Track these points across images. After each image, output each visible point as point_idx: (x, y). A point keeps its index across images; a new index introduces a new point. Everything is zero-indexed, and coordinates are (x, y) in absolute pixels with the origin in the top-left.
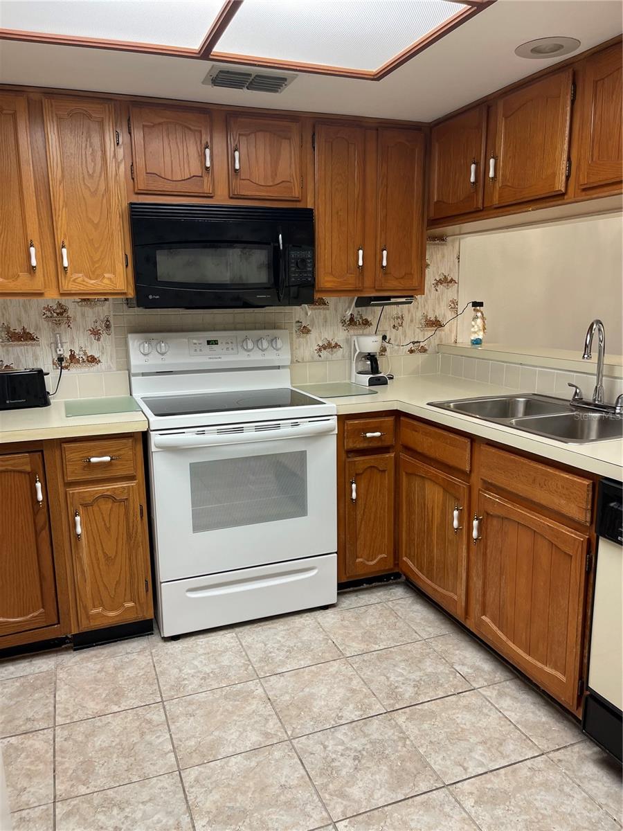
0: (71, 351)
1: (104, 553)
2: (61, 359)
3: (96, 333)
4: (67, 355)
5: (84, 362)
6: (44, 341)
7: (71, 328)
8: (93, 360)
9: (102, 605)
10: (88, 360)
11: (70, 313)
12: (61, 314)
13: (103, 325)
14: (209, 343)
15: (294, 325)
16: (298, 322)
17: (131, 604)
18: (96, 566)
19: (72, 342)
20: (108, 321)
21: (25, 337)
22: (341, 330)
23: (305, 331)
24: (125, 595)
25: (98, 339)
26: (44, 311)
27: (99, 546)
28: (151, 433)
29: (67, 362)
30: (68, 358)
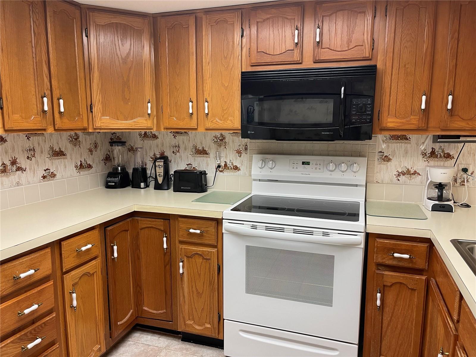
0: (225, 162)
1: (196, 289)
2: (219, 166)
3: (239, 152)
4: (223, 164)
5: (231, 169)
6: (212, 155)
7: (226, 149)
8: (236, 168)
9: (193, 320)
10: (233, 168)
11: (227, 140)
12: (221, 140)
13: (244, 148)
14: (303, 163)
15: (377, 154)
16: (381, 152)
17: (209, 326)
18: (191, 294)
19: (226, 157)
20: (246, 145)
21: (203, 152)
22: (421, 161)
23: (387, 159)
24: (206, 319)
25: (240, 156)
26: (214, 138)
27: (194, 284)
28: (223, 220)
29: (222, 168)
30: (223, 166)
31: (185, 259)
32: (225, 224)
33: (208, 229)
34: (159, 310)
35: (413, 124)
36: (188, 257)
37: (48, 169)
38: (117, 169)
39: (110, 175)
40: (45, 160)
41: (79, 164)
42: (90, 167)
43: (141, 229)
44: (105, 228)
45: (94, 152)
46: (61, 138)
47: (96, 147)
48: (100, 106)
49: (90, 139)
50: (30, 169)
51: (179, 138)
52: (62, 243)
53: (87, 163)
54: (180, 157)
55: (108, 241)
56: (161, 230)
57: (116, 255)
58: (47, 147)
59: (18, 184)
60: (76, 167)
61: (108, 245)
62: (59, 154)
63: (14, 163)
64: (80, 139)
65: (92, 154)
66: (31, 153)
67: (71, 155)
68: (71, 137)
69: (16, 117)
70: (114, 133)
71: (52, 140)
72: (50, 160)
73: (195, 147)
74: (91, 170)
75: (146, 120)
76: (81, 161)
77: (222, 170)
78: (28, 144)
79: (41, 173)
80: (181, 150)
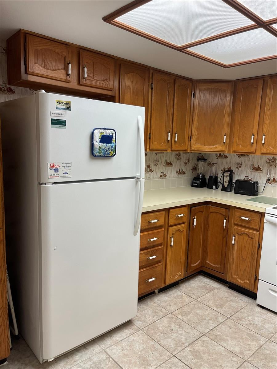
0: (274, 177)
1: (242, 256)
2: (269, 180)
4: (272, 178)
6: (264, 171)
9: (238, 275)
12: (273, 161)
17: (248, 282)
18: (238, 259)
21: (258, 169)
24: (247, 277)
26: (267, 160)
27: (240, 252)
28: (266, 214)
31: (237, 236)
32: (267, 217)
33: (255, 219)
34: (216, 265)
36: (238, 234)
37: (163, 172)
38: (200, 175)
39: (195, 179)
40: (162, 166)
41: (178, 171)
42: (184, 173)
43: (211, 213)
44: (191, 207)
45: (187, 165)
47: (189, 161)
48: (196, 137)
49: (186, 156)
50: (155, 171)
51: (243, 159)
52: (170, 210)
53: (183, 170)
54: (242, 171)
55: (192, 215)
56: (223, 215)
57: (195, 224)
58: (164, 160)
59: (149, 178)
60: (177, 172)
61: (191, 217)
62: (169, 164)
63: (148, 167)
64: (181, 156)
66: (157, 163)
67: (175, 165)
68: (176, 155)
69: (155, 143)
70: (200, 153)
71: (167, 156)
72: (165, 167)
73: (253, 165)
74: (185, 175)
75: (222, 146)
76: (180, 169)
77: (271, 182)
78: (156, 158)
79: (160, 174)
80: (243, 166)
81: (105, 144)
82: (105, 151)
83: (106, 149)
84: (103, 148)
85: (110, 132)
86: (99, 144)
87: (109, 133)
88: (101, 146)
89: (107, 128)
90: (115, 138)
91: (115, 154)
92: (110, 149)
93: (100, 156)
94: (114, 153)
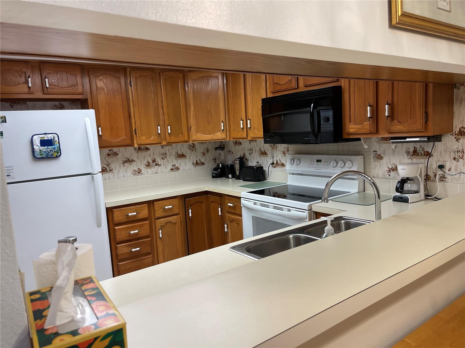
0: (277, 160)
3: (284, 153)
6: (269, 155)
7: (277, 151)
8: (283, 165)
10: (281, 165)
13: (287, 150)
15: (372, 153)
16: (375, 151)
19: (277, 157)
20: (288, 148)
21: (265, 153)
23: (379, 157)
25: (285, 156)
28: (241, 198)
29: (275, 165)
30: (276, 163)
31: (228, 223)
32: (242, 201)
35: (366, 129)
37: (174, 165)
38: (219, 165)
39: (215, 169)
40: (172, 159)
41: (195, 162)
42: (203, 164)
44: (185, 199)
45: (206, 155)
46: (183, 146)
47: (208, 151)
49: (203, 146)
50: (163, 165)
52: (154, 202)
53: (201, 161)
54: (253, 157)
55: (186, 206)
57: (190, 215)
58: (174, 152)
59: (156, 173)
60: (193, 164)
62: (182, 156)
63: (154, 161)
64: (196, 147)
65: (205, 156)
66: (164, 156)
67: (190, 157)
68: (190, 146)
69: (144, 137)
71: (177, 148)
72: (176, 160)
73: (260, 150)
74: (204, 166)
75: (222, 134)
76: (196, 160)
77: (275, 166)
78: (162, 151)
79: (170, 167)
80: (254, 152)
81: (45, 147)
82: (47, 153)
83: (47, 151)
84: (44, 150)
85: (52, 136)
86: (40, 148)
87: (50, 137)
88: (41, 149)
89: (48, 133)
90: (58, 140)
91: (60, 155)
92: (52, 151)
93: (43, 158)
94: (58, 154)
